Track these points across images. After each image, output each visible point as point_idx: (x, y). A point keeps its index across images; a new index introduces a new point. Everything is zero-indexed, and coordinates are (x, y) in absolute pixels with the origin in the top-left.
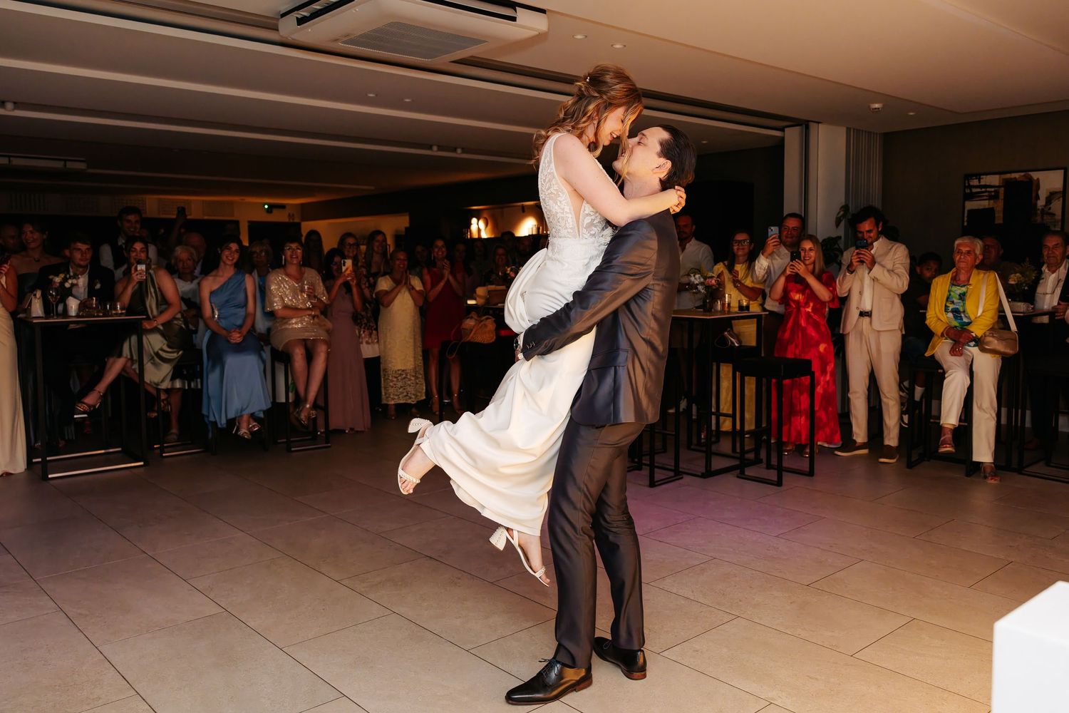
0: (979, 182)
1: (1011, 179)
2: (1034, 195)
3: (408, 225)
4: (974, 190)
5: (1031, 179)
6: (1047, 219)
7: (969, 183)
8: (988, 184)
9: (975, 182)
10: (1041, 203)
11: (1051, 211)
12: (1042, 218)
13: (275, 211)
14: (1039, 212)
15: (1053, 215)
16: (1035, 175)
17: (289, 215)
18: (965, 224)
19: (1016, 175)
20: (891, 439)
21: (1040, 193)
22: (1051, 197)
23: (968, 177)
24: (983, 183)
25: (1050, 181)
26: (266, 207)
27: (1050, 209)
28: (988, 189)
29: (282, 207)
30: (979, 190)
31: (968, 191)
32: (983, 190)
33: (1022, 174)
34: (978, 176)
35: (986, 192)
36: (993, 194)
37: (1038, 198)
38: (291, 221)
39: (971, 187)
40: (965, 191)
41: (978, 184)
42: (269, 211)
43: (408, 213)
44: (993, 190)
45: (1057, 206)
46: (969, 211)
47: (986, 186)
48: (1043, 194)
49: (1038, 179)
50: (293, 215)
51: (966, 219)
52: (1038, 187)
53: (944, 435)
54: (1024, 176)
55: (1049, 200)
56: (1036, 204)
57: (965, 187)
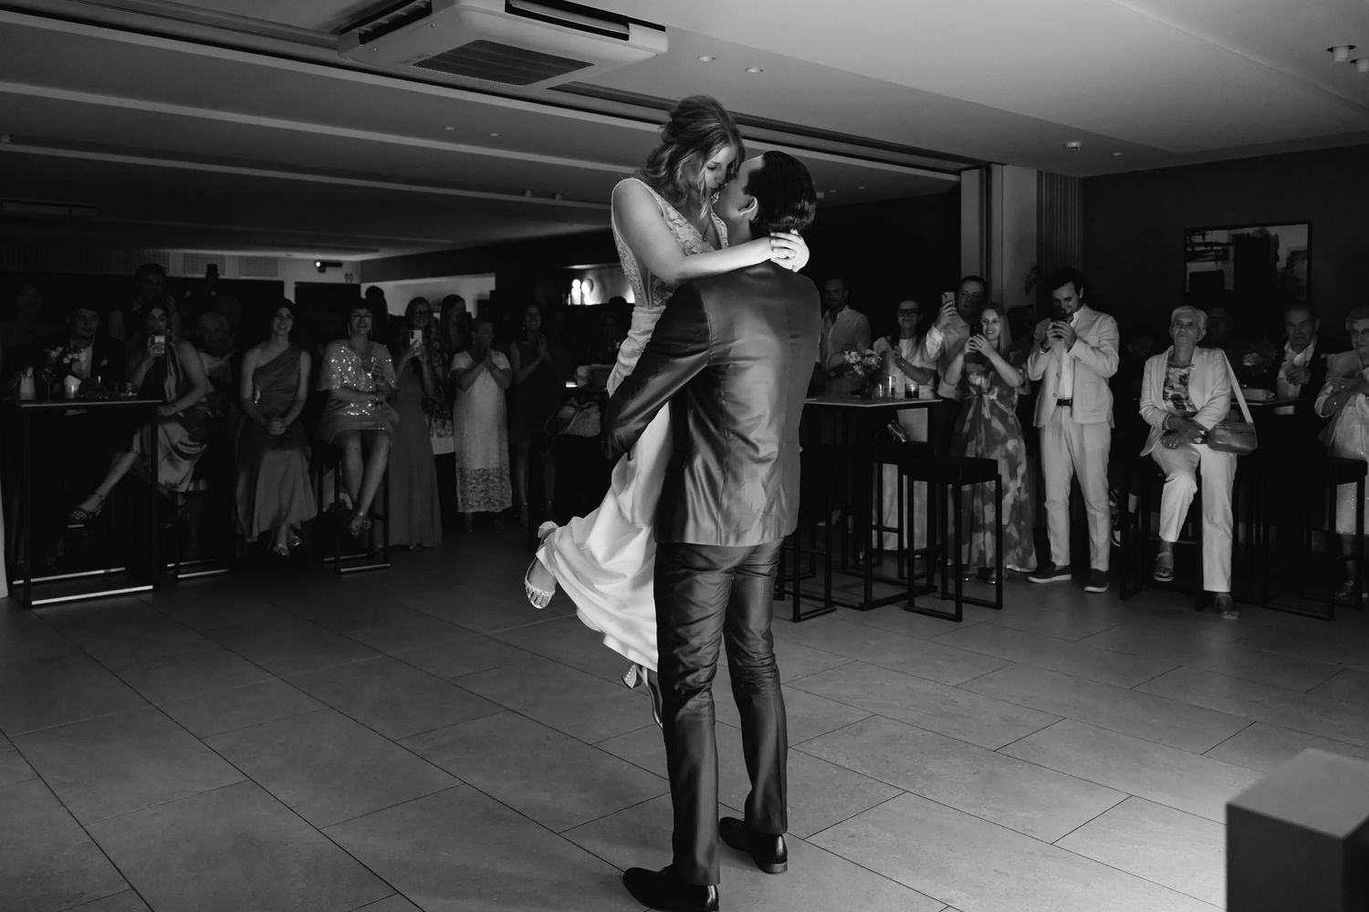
0: (1204, 238)
1: (1243, 235)
2: (1272, 253)
3: (494, 288)
4: (1197, 249)
5: (1268, 236)
6: (1289, 285)
7: (1190, 240)
8: (1214, 241)
9: (1198, 239)
10: (1281, 264)
11: (1294, 275)
12: (1283, 284)
13: (329, 270)
14: (1278, 276)
15: (1297, 279)
16: (1273, 230)
17: (346, 275)
18: (1187, 290)
19: (1250, 231)
20: (1100, 562)
21: (1279, 252)
22: (1294, 256)
23: (1191, 232)
24: (1208, 239)
25: (1291, 238)
26: (318, 264)
27: (1292, 272)
28: (1215, 248)
29: (338, 264)
30: (1203, 248)
31: (1190, 250)
32: (1209, 248)
33: (1257, 229)
34: (1202, 232)
35: (1213, 250)
36: (1221, 253)
37: (1277, 259)
38: (349, 282)
39: (1194, 245)
40: (1185, 249)
41: (1202, 241)
42: (322, 269)
43: (493, 274)
44: (1220, 248)
45: (1302, 267)
46: (1192, 274)
47: (1212, 244)
48: (1283, 253)
49: (1277, 236)
50: (351, 275)
51: (1188, 284)
52: (1277, 245)
54: (1258, 231)
55: (1291, 261)
56: (1274, 267)
57: (1186, 245)
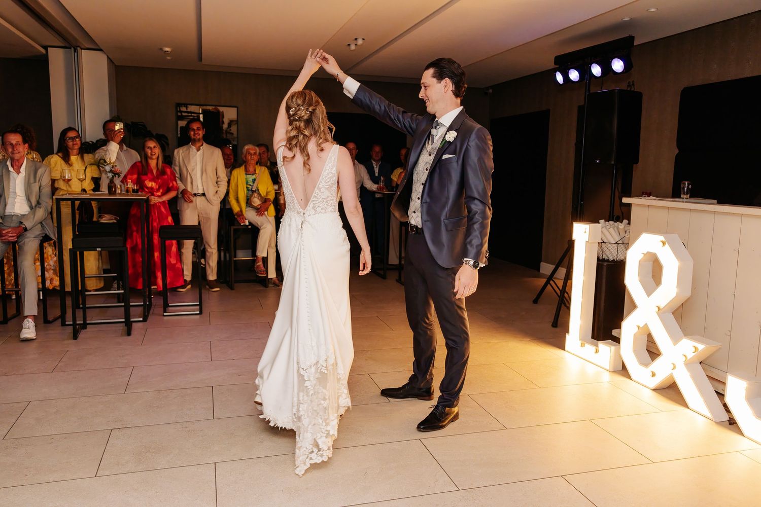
0: (187, 109)
1: (207, 109)
2: (221, 120)
4: (184, 114)
5: (219, 111)
6: (229, 136)
7: (180, 109)
8: (192, 111)
9: (184, 109)
10: (225, 126)
11: (231, 132)
12: (226, 136)
14: (224, 132)
15: (232, 134)
16: (221, 109)
18: (179, 136)
19: (210, 108)
20: (212, 276)
21: (224, 120)
22: (231, 123)
23: (179, 105)
24: (189, 110)
25: (230, 114)
27: (230, 130)
28: (193, 115)
30: (186, 114)
31: (179, 114)
32: (190, 114)
33: (214, 107)
34: (186, 105)
35: (192, 116)
36: (196, 118)
37: (223, 123)
39: (181, 112)
40: (177, 114)
41: (186, 110)
44: (196, 115)
45: (234, 129)
46: (181, 127)
47: (191, 112)
48: (226, 121)
49: (223, 112)
51: (179, 132)
52: (223, 117)
53: (259, 262)
54: (215, 108)
55: (230, 125)
56: (222, 127)
57: (177, 112)
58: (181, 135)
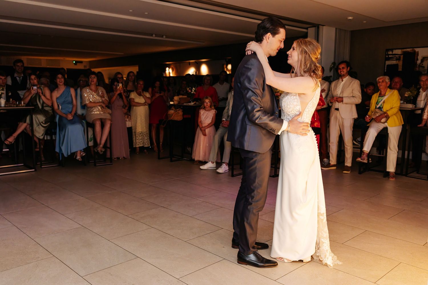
0: (392, 52)
1: (406, 51)
2: (416, 58)
3: (138, 71)
4: (390, 56)
5: (415, 52)
6: (421, 69)
7: (388, 53)
8: (396, 53)
9: (390, 53)
10: (419, 62)
11: (423, 65)
12: (419, 69)
13: (78, 64)
14: (418, 66)
15: (424, 67)
16: (417, 50)
17: (84, 66)
18: (385, 71)
19: (409, 50)
20: (348, 163)
22: (423, 59)
23: (388, 50)
24: (394, 53)
25: (423, 52)
26: (74, 62)
27: (423, 64)
28: (396, 56)
29: (81, 62)
30: (392, 56)
31: (387, 56)
32: (394, 56)
33: (411, 49)
34: (392, 50)
35: (395, 57)
36: (398, 58)
37: (417, 60)
38: (85, 69)
39: (388, 55)
40: (386, 56)
41: (392, 53)
42: (75, 64)
43: (138, 65)
44: (398, 56)
45: (425, 63)
46: (387, 65)
47: (395, 54)
48: (420, 58)
49: (418, 51)
50: (86, 66)
51: (386, 69)
52: (418, 55)
55: (422, 61)
56: (417, 63)
57: (386, 55)
58: (386, 71)
